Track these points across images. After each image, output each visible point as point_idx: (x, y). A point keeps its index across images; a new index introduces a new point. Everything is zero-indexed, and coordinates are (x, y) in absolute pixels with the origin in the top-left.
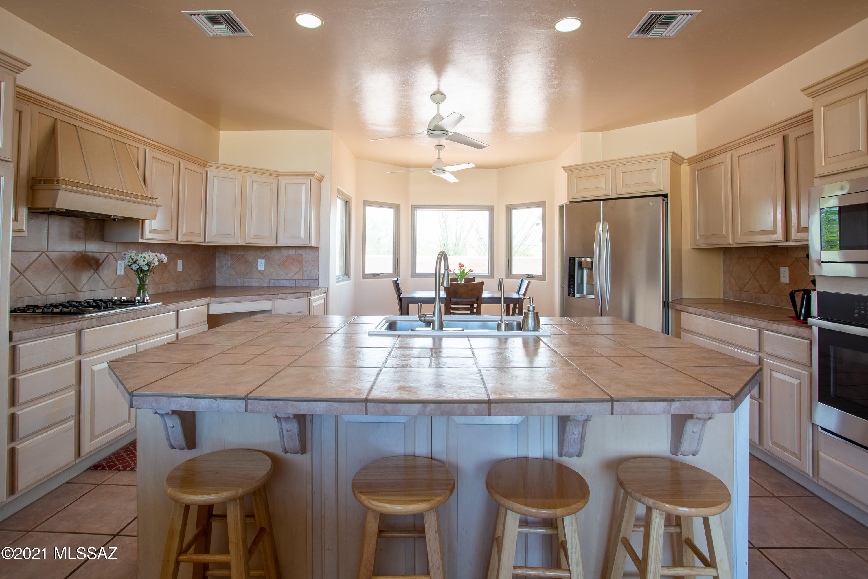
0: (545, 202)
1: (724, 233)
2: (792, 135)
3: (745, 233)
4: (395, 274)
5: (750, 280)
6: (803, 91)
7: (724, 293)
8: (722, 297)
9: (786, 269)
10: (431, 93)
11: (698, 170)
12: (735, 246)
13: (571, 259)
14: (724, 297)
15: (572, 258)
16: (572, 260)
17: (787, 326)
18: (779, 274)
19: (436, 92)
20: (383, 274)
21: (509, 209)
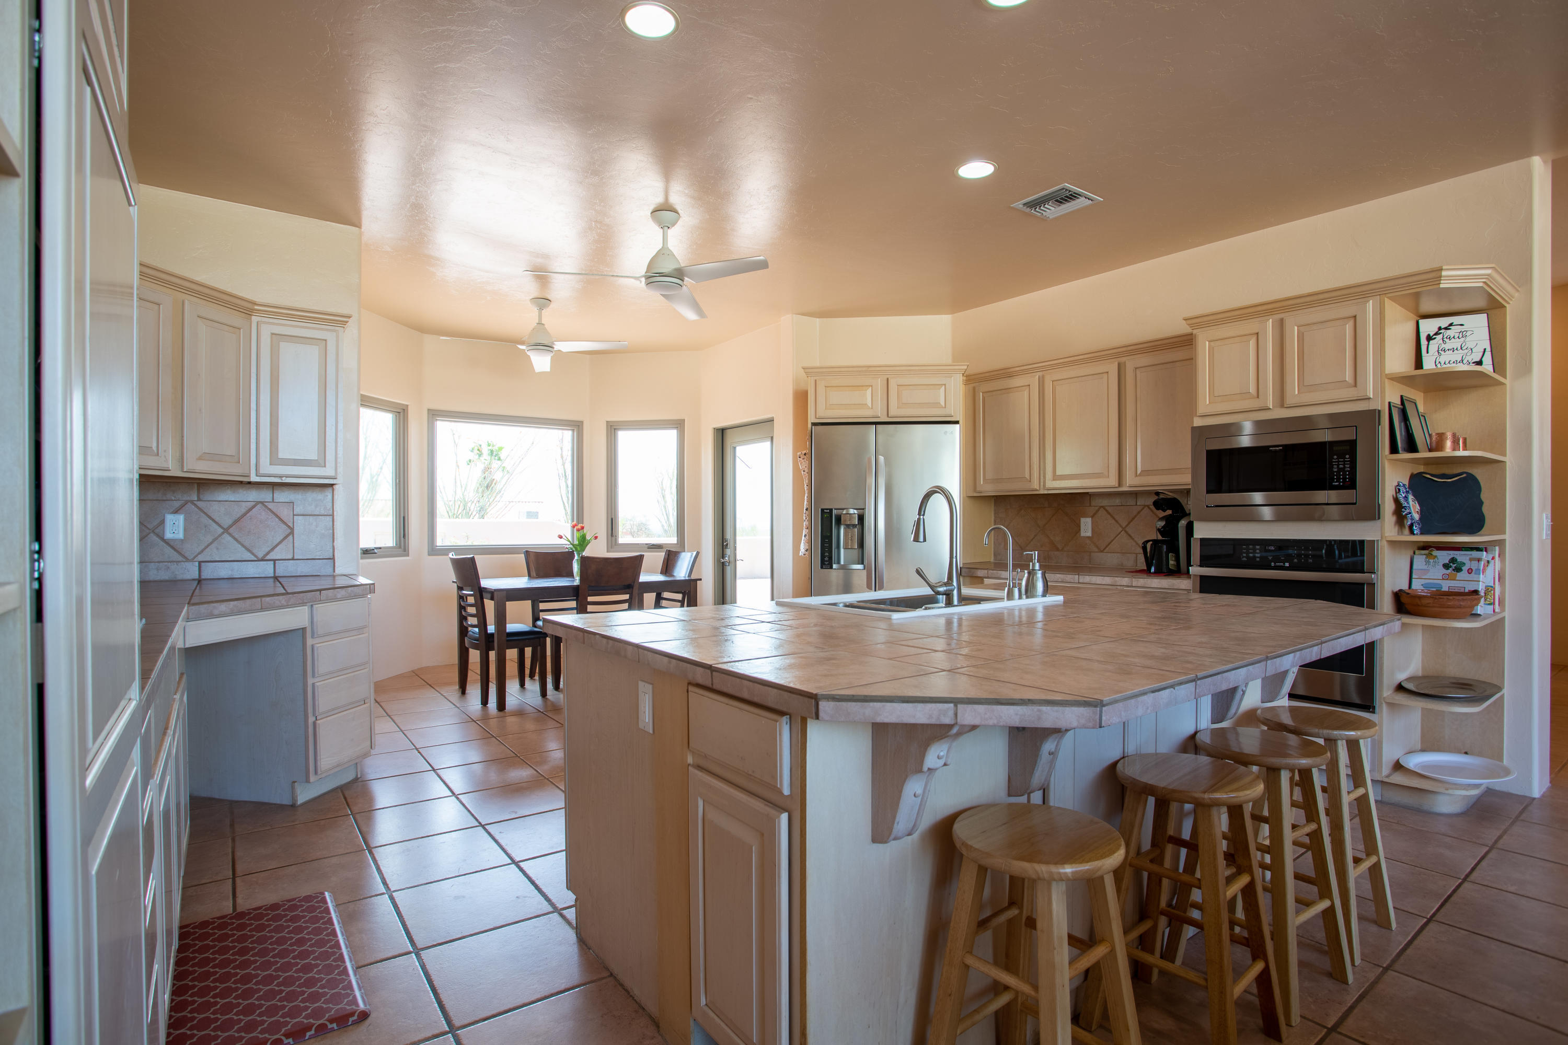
0: (684, 420)
1: (1027, 476)
2: (1130, 364)
3: (1056, 477)
4: (400, 547)
5: (1035, 536)
6: (1185, 320)
7: (995, 555)
8: (992, 560)
9: (1089, 520)
10: (652, 208)
11: (982, 393)
12: (1042, 492)
13: (825, 511)
14: (995, 559)
15: (827, 509)
16: (827, 512)
17: (1159, 579)
18: (1079, 526)
19: (661, 205)
20: (380, 548)
21: (613, 429)
